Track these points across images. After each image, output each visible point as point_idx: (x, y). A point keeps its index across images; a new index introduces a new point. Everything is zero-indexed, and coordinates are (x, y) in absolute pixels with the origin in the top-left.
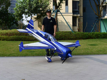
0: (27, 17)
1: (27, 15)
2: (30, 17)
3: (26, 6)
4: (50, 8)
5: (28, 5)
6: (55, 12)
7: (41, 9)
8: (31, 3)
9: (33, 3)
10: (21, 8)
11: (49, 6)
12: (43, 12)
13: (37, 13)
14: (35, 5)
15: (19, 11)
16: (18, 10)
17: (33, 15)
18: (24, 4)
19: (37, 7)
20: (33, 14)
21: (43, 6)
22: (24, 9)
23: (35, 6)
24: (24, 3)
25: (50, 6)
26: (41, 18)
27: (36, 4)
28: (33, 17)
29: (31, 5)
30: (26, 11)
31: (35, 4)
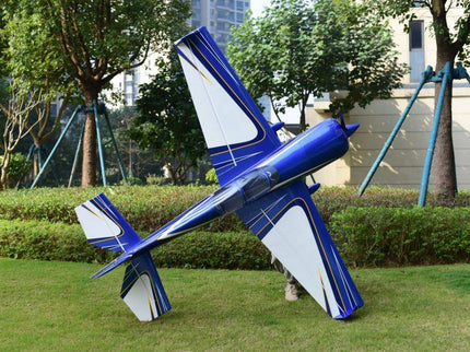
0: (282, 110)
1: (283, 101)
2: (297, 107)
3: (275, 56)
4: (398, 62)
5: (288, 47)
7: (351, 67)
8: (303, 37)
9: (313, 39)
10: (250, 64)
11: (393, 49)
12: (359, 80)
13: (331, 89)
14: (320, 49)
17: (311, 99)
18: (269, 47)
19: (332, 57)
20: (311, 95)
21: (363, 51)
22: (267, 69)
23: (321, 53)
24: (268, 43)
25: (396, 53)
26: (352, 112)
27: (326, 41)
28: (311, 106)
29: (303, 51)
30: (277, 78)
31: (320, 44)
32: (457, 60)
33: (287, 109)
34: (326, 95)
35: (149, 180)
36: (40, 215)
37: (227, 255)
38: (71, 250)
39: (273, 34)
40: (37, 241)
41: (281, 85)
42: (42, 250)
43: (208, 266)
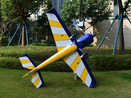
0: (78, 23)
1: (78, 20)
2: (82, 22)
3: (76, 8)
5: (80, 5)
6: (118, 18)
7: (97, 11)
8: (84, 3)
9: (86, 3)
10: (69, 10)
11: (109, 6)
12: (100, 15)
13: (92, 17)
14: (89, 6)
15: (67, 14)
16: (65, 14)
18: (74, 5)
19: (92, 8)
20: (86, 19)
21: (101, 6)
22: (74, 12)
23: (89, 7)
24: (74, 4)
25: (110, 7)
26: (98, 23)
28: (87, 21)
29: (84, 6)
30: (77, 14)
31: (89, 5)
32: (125, 13)
33: (80, 22)
34: (90, 18)
35: (42, 41)
36: (9, 56)
37: (60, 68)
38: (17, 66)
39: (76, 2)
40: (8, 64)
41: (78, 16)
42: (10, 66)
43: (55, 71)
